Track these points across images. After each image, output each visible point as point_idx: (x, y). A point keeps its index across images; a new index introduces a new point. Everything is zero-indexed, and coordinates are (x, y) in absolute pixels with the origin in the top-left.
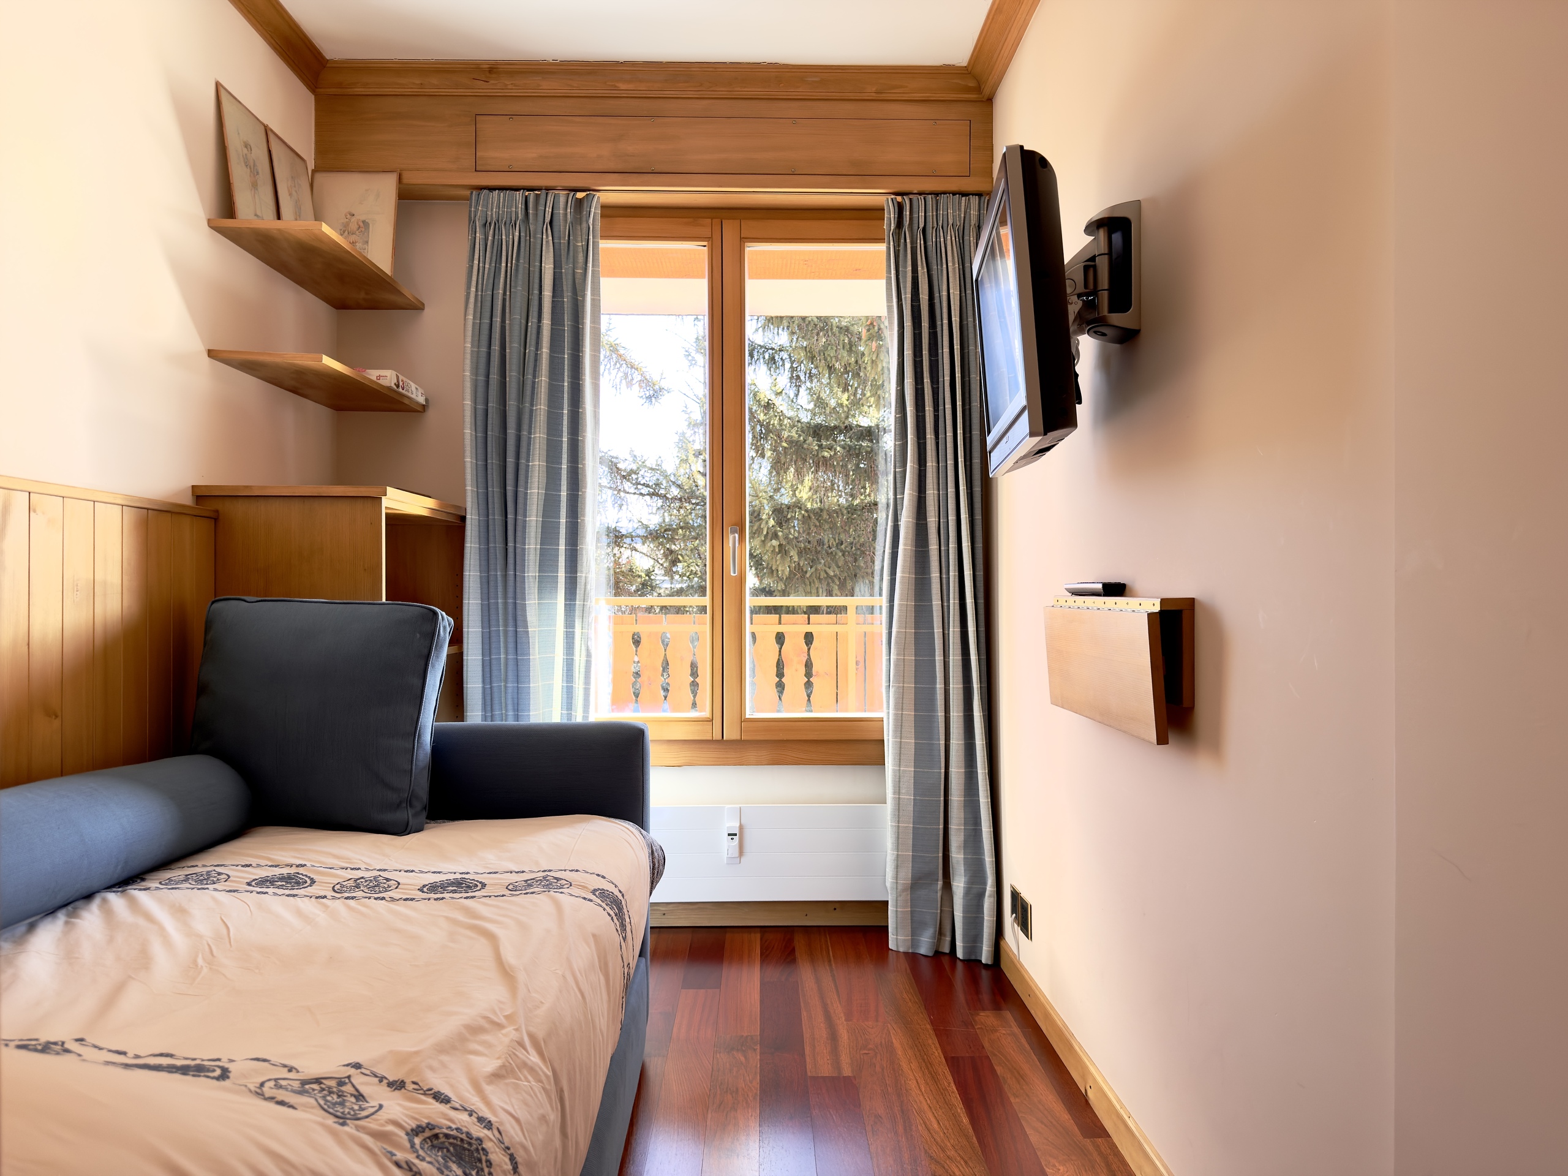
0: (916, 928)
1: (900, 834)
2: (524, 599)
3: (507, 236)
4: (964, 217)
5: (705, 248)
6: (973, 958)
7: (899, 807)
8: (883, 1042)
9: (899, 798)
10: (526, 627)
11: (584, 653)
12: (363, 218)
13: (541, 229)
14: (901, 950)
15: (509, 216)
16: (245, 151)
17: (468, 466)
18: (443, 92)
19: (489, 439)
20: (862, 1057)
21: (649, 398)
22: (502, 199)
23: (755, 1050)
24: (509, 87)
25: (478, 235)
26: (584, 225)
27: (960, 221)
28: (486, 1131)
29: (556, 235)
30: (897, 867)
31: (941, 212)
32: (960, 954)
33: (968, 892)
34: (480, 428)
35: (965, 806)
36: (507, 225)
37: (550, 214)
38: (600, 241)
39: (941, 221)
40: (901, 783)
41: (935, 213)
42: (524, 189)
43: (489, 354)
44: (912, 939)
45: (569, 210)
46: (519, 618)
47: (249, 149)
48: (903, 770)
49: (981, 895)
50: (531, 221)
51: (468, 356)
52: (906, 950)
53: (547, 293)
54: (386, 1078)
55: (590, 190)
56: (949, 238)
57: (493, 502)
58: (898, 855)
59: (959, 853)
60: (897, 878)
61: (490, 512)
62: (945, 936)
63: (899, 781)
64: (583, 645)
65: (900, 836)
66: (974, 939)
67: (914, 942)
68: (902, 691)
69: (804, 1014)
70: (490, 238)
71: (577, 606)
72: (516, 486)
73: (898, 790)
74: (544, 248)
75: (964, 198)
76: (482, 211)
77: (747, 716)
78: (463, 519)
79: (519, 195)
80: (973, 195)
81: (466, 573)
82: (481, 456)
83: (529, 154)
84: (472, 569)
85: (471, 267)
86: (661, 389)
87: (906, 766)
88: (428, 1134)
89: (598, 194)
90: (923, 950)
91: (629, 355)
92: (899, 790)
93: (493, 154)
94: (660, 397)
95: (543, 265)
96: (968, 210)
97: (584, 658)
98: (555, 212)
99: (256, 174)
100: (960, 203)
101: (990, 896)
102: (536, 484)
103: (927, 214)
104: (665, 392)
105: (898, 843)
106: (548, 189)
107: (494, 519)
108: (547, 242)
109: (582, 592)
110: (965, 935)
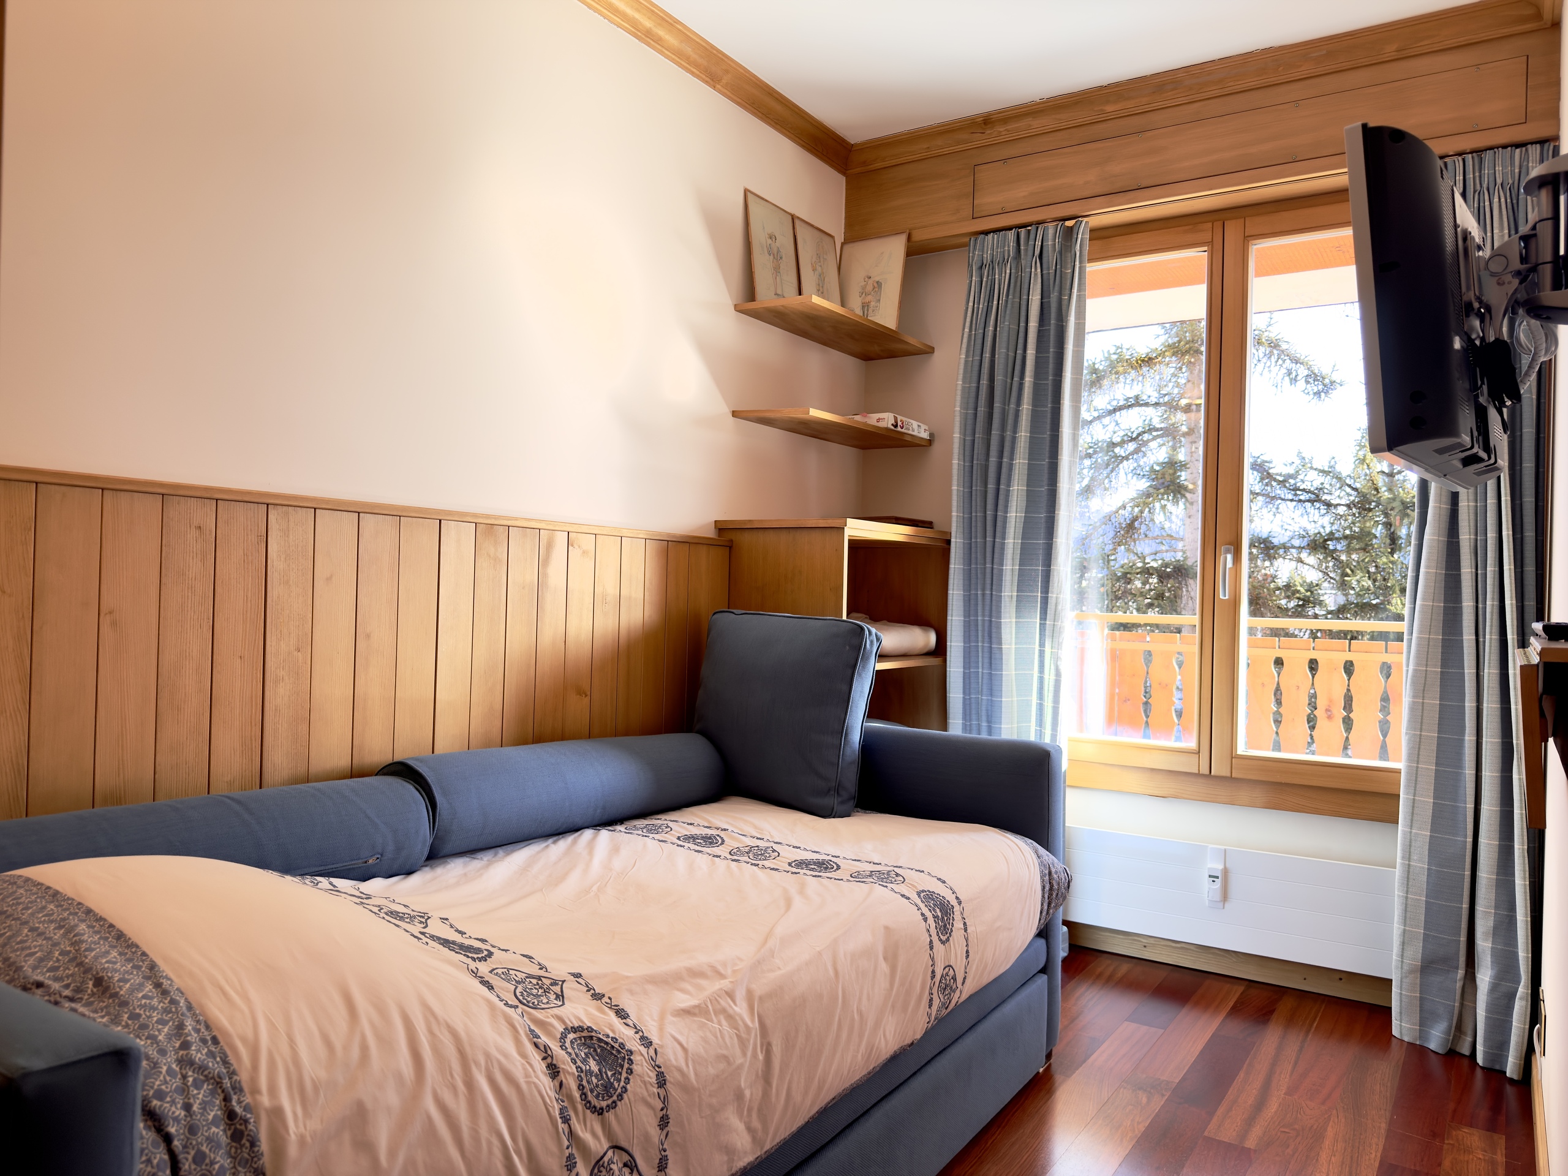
0: (1425, 1021)
1: (1408, 906)
2: (999, 617)
3: (1000, 274)
4: (1520, 173)
5: (1206, 253)
6: (1497, 1067)
7: (1408, 875)
8: (1315, 1127)
9: (1409, 865)
10: (1000, 643)
11: (1053, 672)
12: (877, 279)
13: (1029, 262)
14: (1406, 1039)
15: (1002, 256)
16: (769, 241)
17: (955, 493)
18: (946, 150)
19: (975, 468)
20: (1279, 1134)
21: (1318, 394)
22: (995, 240)
23: (1163, 1095)
24: (1004, 133)
25: (974, 278)
26: (1073, 252)
27: (1513, 177)
28: (642, 1049)
29: (1045, 266)
30: (1403, 944)
31: (1486, 172)
32: (1480, 1059)
33: (1494, 988)
34: (967, 458)
35: (1497, 886)
36: (1000, 264)
37: (1039, 247)
38: (1088, 265)
39: (1486, 182)
40: (1412, 848)
41: (1477, 174)
42: (1016, 228)
43: (978, 388)
44: (1420, 1030)
45: (1057, 240)
46: (994, 635)
47: (774, 240)
48: (1416, 833)
49: (1511, 996)
50: (1022, 257)
51: (959, 393)
52: (1411, 1041)
53: (1033, 324)
54: (594, 990)
55: (1079, 217)
56: (1496, 200)
57: (976, 526)
58: (1404, 930)
59: (1485, 940)
60: (1402, 955)
61: (973, 535)
62: (1465, 1034)
63: (1410, 846)
64: (1052, 665)
65: (1408, 909)
66: (1499, 1046)
67: (1423, 1033)
68: (1418, 740)
69: (1242, 1075)
70: (985, 279)
71: (1047, 626)
72: (996, 510)
73: (1408, 855)
74: (1032, 281)
75: (1518, 151)
76: (978, 255)
77: (1239, 752)
78: (948, 542)
79: (1011, 235)
80: (1532, 143)
81: (950, 592)
82: (967, 484)
83: (1020, 193)
84: (955, 588)
85: (967, 308)
86: (1332, 383)
87: (1420, 829)
88: (585, 1034)
89: (1085, 220)
90: (1433, 1045)
91: (1294, 349)
92: (1410, 855)
93: (989, 200)
94: (1330, 392)
95: (1030, 297)
96: (1525, 163)
97: (1053, 677)
98: (1044, 244)
99: (779, 258)
100: (1512, 158)
101: (1521, 999)
102: (1014, 508)
103: (1467, 177)
104: (1338, 385)
105: (1405, 917)
106: (1039, 223)
107: (976, 542)
108: (1036, 274)
109: (1053, 612)
110: (1486, 1039)
